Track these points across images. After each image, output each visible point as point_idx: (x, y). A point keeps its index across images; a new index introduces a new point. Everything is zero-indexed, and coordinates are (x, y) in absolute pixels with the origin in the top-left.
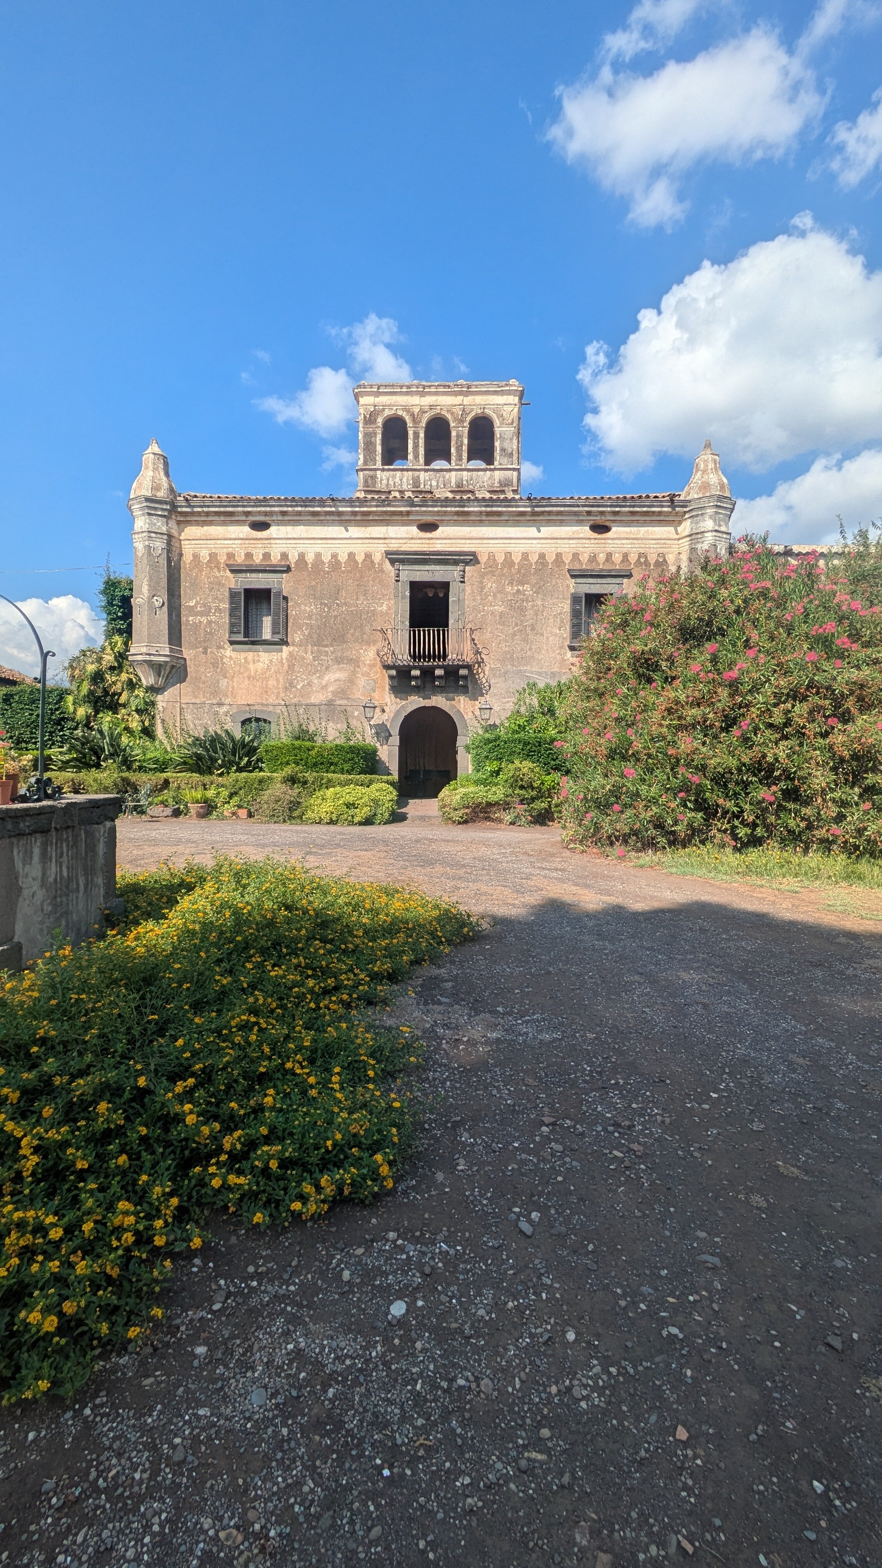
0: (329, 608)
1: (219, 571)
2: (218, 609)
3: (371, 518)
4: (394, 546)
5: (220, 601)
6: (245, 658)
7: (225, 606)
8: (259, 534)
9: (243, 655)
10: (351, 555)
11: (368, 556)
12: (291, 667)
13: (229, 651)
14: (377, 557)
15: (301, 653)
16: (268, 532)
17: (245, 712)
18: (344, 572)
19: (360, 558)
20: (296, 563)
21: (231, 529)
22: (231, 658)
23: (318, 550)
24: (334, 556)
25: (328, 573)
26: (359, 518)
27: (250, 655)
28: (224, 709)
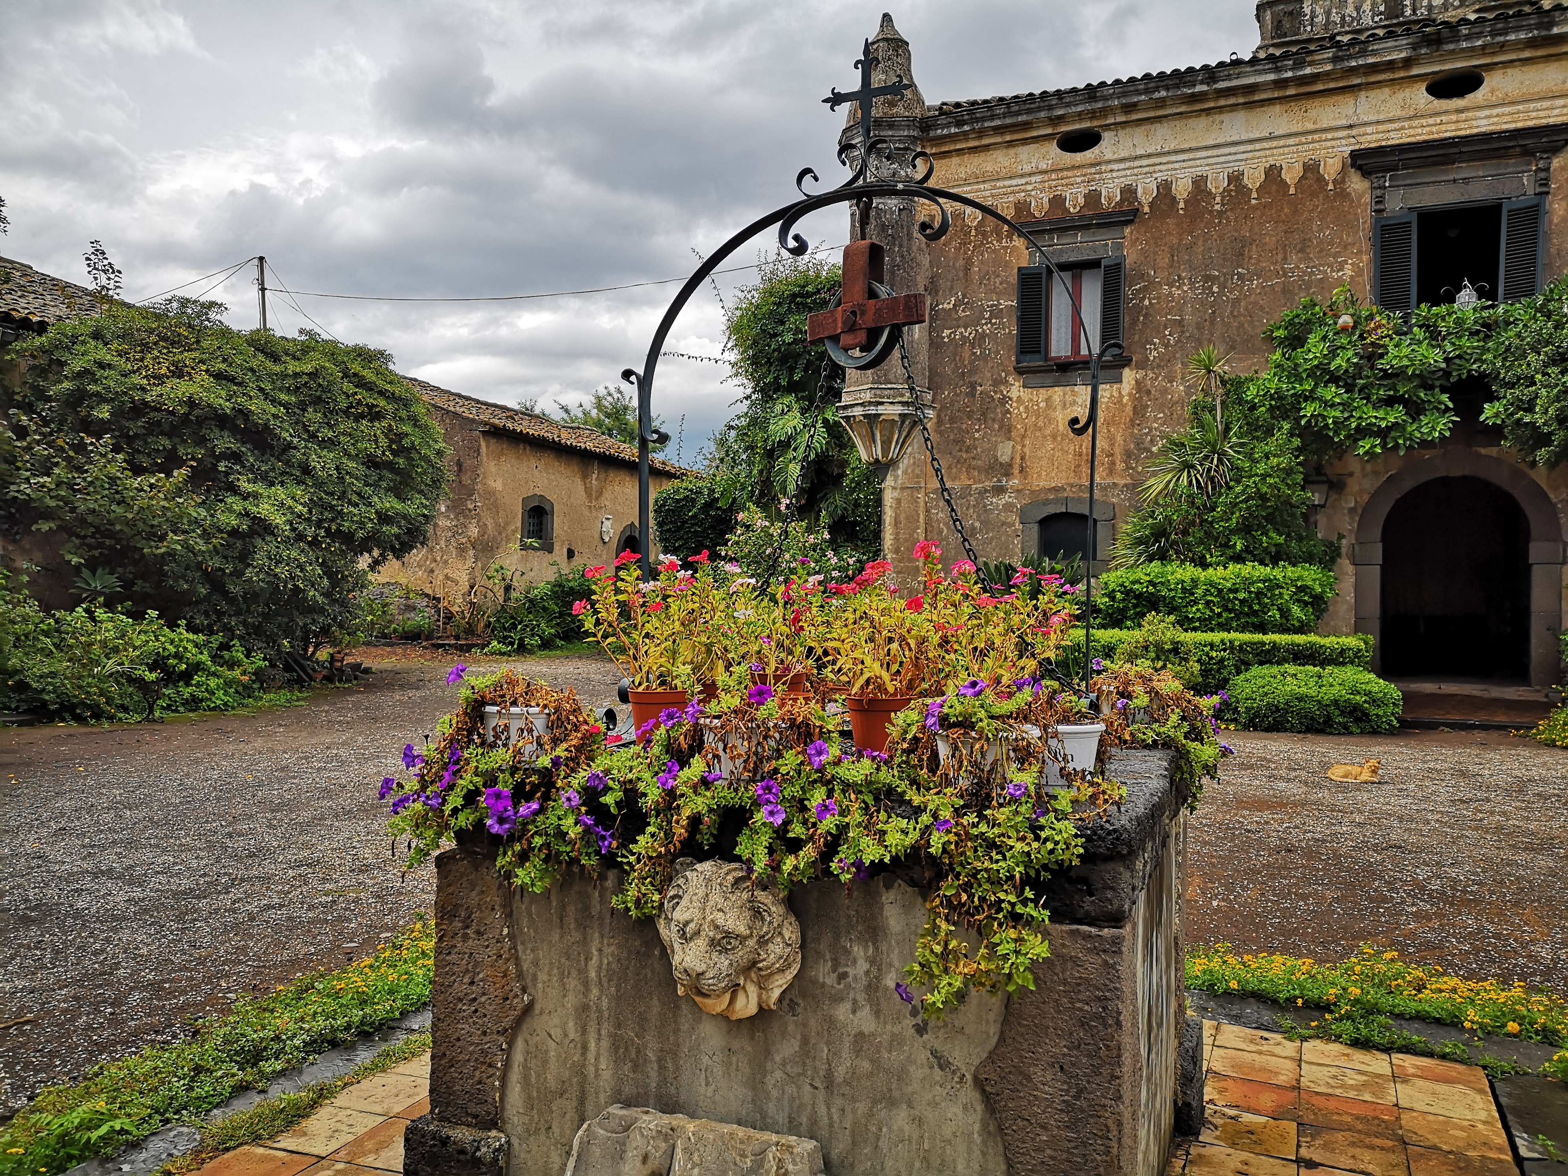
0: (1222, 287)
1: (1000, 241)
2: (996, 313)
3: (1320, 87)
4: (1371, 139)
5: (1000, 294)
6: (1048, 400)
7: (1009, 302)
8: (1079, 157)
9: (1043, 393)
10: (1273, 173)
11: (1311, 169)
12: (1139, 410)
13: (1016, 390)
14: (1331, 169)
15: (1161, 382)
16: (1096, 150)
17: (1046, 503)
18: (1255, 208)
19: (1291, 176)
20: (1152, 205)
21: (1024, 152)
22: (1019, 400)
23: (1199, 171)
24: (1235, 178)
25: (1220, 213)
26: (1291, 91)
27: (1057, 393)
28: (1006, 498)
